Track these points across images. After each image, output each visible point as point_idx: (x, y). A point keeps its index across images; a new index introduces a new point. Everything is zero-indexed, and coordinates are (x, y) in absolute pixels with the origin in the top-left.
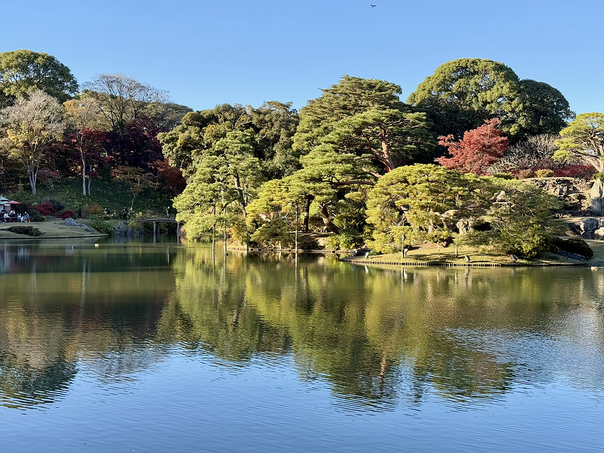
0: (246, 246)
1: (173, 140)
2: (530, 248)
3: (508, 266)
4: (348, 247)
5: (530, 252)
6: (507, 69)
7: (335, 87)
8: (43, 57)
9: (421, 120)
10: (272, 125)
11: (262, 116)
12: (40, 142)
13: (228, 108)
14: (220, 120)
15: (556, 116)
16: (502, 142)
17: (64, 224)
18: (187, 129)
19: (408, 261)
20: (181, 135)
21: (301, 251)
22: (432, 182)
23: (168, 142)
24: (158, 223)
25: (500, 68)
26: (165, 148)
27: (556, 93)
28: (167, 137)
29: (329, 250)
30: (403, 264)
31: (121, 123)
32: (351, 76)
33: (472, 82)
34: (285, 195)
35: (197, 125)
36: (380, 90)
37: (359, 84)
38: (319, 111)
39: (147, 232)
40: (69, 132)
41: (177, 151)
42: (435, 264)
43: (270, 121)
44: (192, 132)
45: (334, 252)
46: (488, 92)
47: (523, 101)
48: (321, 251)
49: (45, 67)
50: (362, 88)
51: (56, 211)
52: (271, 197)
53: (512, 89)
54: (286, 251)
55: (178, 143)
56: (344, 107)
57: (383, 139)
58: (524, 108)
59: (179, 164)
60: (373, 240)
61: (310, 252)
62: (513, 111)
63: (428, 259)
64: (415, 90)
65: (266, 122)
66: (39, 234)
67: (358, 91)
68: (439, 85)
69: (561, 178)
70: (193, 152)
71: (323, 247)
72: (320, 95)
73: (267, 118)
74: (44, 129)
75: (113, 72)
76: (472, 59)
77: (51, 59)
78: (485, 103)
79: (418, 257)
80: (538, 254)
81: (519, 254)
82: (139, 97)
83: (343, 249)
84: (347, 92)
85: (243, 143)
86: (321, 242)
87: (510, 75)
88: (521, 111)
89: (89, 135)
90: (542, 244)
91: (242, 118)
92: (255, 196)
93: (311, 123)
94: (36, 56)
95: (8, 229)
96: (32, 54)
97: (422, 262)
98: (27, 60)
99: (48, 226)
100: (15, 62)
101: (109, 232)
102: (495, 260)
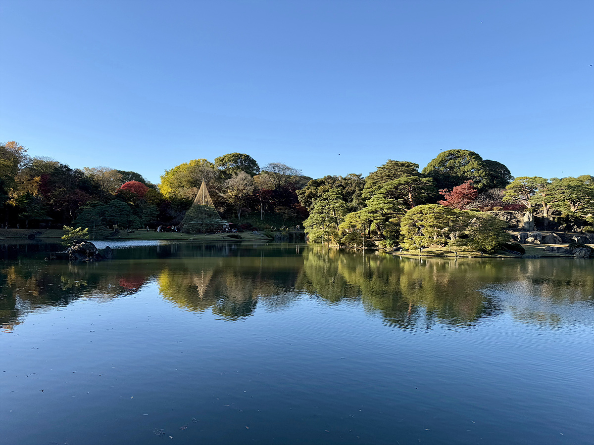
0: (338, 245)
2: (490, 248)
3: (478, 257)
4: (391, 246)
5: (490, 250)
6: (476, 154)
7: (384, 165)
8: (244, 156)
9: (430, 182)
10: (352, 185)
11: (346, 181)
12: (242, 195)
13: (330, 177)
14: (326, 183)
15: (503, 178)
16: (474, 192)
17: (253, 234)
18: (310, 188)
19: (423, 254)
20: (307, 191)
21: (366, 248)
22: (436, 213)
23: (301, 194)
24: (295, 233)
25: (472, 154)
26: (300, 197)
27: (503, 167)
28: (301, 192)
29: (381, 247)
30: (421, 255)
31: (279, 186)
32: (392, 160)
33: (457, 161)
34: (358, 220)
35: (315, 186)
36: (408, 166)
37: (396, 164)
38: (375, 178)
39: (290, 238)
40: (255, 190)
41: (305, 199)
42: (437, 256)
43: (351, 183)
44: (312, 190)
45: (383, 249)
46: (466, 166)
47: (485, 170)
48: (377, 248)
49: (245, 160)
50: (398, 166)
51: (249, 228)
53: (479, 164)
54: (359, 248)
55: (306, 195)
56: (389, 176)
57: (409, 191)
58: (486, 175)
59: (306, 205)
60: (404, 243)
61: (371, 248)
62: (480, 176)
63: (434, 253)
64: (426, 166)
65: (349, 184)
66: (241, 238)
67: (396, 168)
68: (439, 163)
69: (507, 211)
70: (313, 199)
71: (378, 246)
72: (376, 170)
73: (349, 182)
74: (244, 189)
75: (275, 162)
76: (457, 149)
77: (248, 156)
78: (464, 172)
79: (428, 252)
80: (495, 251)
81: (484, 251)
82: (288, 173)
83: (388, 247)
84: (390, 168)
85: (337, 194)
86: (377, 243)
87: (477, 157)
88: (484, 176)
89: (265, 192)
90: (497, 246)
91: (337, 182)
92: (343, 220)
93: (372, 184)
94: (241, 155)
95: (228, 236)
96: (239, 154)
97: (431, 254)
98: (237, 157)
99: (246, 235)
100: (232, 159)
101: (273, 238)
102: (470, 254)
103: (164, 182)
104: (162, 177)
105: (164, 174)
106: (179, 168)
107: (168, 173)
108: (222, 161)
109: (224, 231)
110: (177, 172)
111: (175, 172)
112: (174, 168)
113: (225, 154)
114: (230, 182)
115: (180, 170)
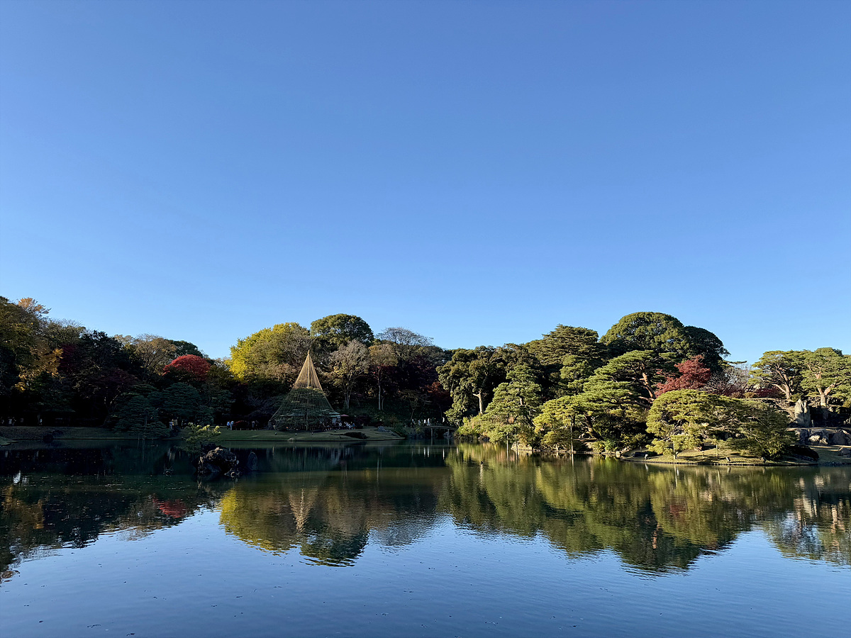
0: (531, 448)
1: (448, 371)
2: (775, 451)
3: (760, 465)
4: (611, 450)
5: (775, 454)
6: (673, 319)
7: (553, 333)
8: (354, 318)
10: (517, 360)
11: (508, 354)
12: (353, 374)
13: (484, 348)
14: (479, 357)
15: (714, 351)
17: (377, 430)
18: (455, 363)
19: (680, 461)
20: (452, 368)
21: (575, 452)
23: (443, 373)
24: (433, 430)
25: (669, 318)
26: (441, 377)
27: (712, 336)
28: (443, 369)
29: (596, 451)
30: (678, 463)
31: (401, 361)
32: (564, 325)
33: (649, 328)
35: (461, 361)
36: (588, 335)
37: (571, 330)
38: (544, 349)
39: (426, 437)
40: (371, 368)
41: (449, 379)
42: (702, 464)
43: (515, 357)
44: (459, 366)
45: (600, 453)
46: (662, 335)
47: (689, 341)
48: (591, 453)
49: (354, 325)
50: (574, 334)
51: (368, 422)
52: (553, 412)
53: (680, 333)
54: (562, 451)
55: (451, 373)
56: (563, 347)
58: (690, 346)
59: (450, 387)
61: (582, 453)
62: (682, 349)
63: (696, 460)
64: (605, 334)
65: (512, 358)
66: (366, 437)
67: (572, 336)
68: (624, 331)
70: (461, 379)
71: (591, 450)
72: (542, 338)
73: (513, 355)
74: (357, 365)
75: (395, 326)
76: (647, 311)
77: (359, 319)
78: (660, 343)
79: (688, 458)
80: (780, 457)
81: (766, 456)
82: (413, 342)
83: (607, 451)
84: (564, 336)
86: (589, 445)
87: (677, 323)
88: (687, 349)
90: (783, 449)
91: (494, 356)
94: (350, 317)
95: (345, 435)
96: (347, 316)
97: (692, 462)
98: (344, 320)
99: (368, 432)
100: (337, 322)
101: (406, 436)
102: (749, 461)
103: (236, 357)
104: (233, 349)
105: (236, 344)
106: (259, 335)
107: (241, 343)
108: (323, 325)
109: (336, 427)
110: (255, 341)
111: (253, 342)
112: (250, 336)
113: (326, 315)
114: (336, 355)
115: (261, 338)
